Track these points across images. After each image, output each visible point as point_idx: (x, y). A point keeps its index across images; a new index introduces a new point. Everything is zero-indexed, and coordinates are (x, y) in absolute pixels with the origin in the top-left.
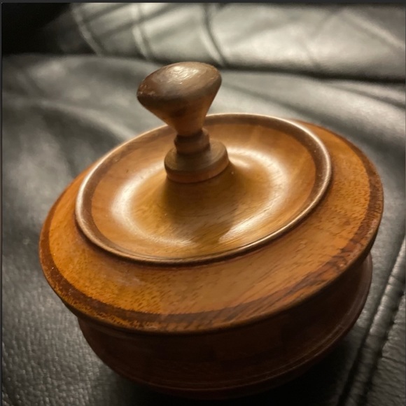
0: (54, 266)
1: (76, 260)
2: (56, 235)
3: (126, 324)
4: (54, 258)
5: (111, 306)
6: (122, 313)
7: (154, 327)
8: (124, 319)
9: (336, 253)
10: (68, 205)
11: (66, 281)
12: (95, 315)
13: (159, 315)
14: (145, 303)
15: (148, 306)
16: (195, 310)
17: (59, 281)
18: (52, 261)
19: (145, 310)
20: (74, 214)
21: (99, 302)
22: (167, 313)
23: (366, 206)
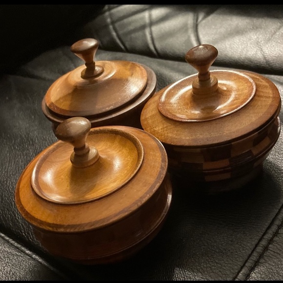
0: (22, 205)
1: (31, 203)
2: (23, 190)
3: (51, 229)
4: (22, 201)
5: (45, 222)
6: (49, 225)
7: (62, 230)
8: (50, 227)
9: (138, 199)
10: (28, 176)
11: (27, 211)
12: (39, 225)
13: (64, 225)
14: (58, 220)
15: (60, 221)
16: (78, 223)
17: (24, 212)
18: (21, 202)
19: (58, 223)
20: (31, 181)
21: (40, 221)
22: (67, 224)
23: (156, 177)
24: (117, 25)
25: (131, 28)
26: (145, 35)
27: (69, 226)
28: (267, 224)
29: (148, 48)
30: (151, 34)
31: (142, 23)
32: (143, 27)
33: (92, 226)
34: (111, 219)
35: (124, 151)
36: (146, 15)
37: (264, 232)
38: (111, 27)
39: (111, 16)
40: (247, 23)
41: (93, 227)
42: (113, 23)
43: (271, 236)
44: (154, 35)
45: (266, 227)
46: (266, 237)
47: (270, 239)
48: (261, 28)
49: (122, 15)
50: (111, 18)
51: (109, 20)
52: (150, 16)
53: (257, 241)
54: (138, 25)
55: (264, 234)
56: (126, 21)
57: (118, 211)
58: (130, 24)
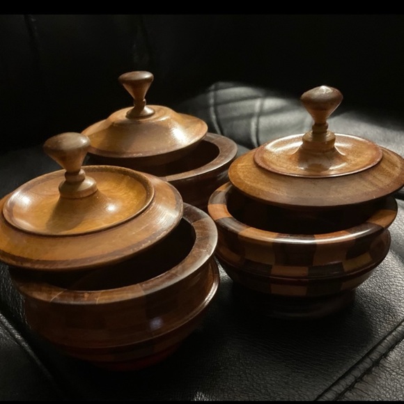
15: (28, 254)
24: (219, 108)
25: (235, 114)
26: (249, 125)
27: (38, 262)
28: (341, 372)
29: (250, 139)
30: (257, 124)
31: (250, 111)
32: (250, 116)
33: (68, 264)
34: (96, 260)
35: (131, 194)
36: (257, 104)
37: (334, 382)
38: (212, 109)
39: (215, 97)
40: (377, 133)
41: (69, 266)
42: (216, 105)
43: (343, 389)
44: (261, 127)
45: (339, 376)
46: (335, 389)
47: (340, 392)
48: (394, 142)
49: (229, 98)
50: (215, 99)
51: (212, 101)
52: (262, 106)
53: (321, 391)
54: (245, 112)
55: (333, 385)
56: (231, 105)
57: (106, 252)
58: (235, 109)
